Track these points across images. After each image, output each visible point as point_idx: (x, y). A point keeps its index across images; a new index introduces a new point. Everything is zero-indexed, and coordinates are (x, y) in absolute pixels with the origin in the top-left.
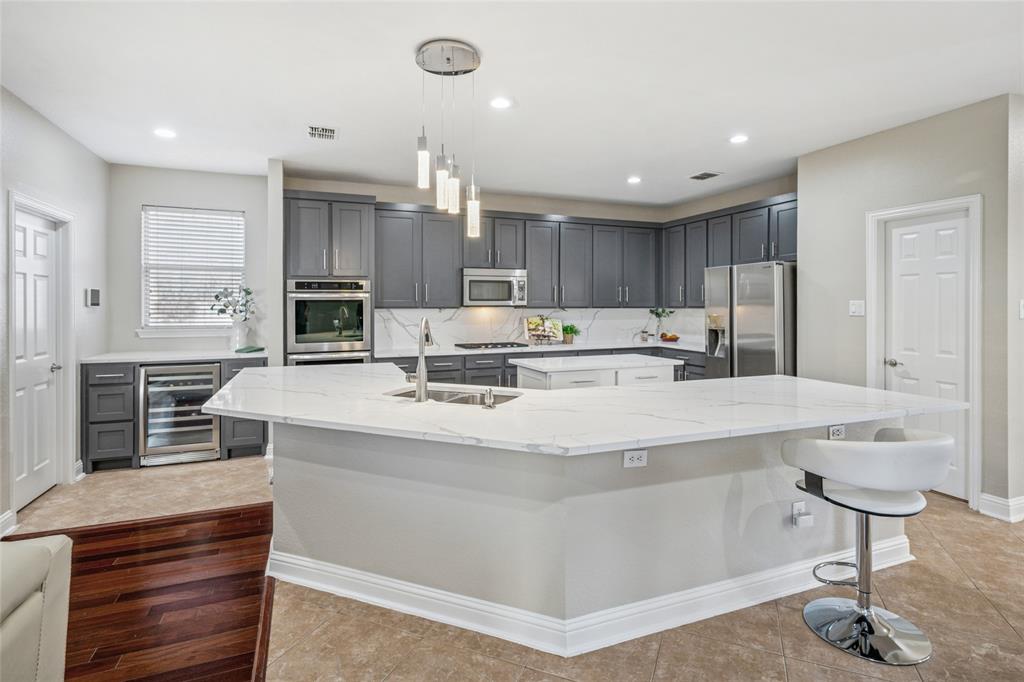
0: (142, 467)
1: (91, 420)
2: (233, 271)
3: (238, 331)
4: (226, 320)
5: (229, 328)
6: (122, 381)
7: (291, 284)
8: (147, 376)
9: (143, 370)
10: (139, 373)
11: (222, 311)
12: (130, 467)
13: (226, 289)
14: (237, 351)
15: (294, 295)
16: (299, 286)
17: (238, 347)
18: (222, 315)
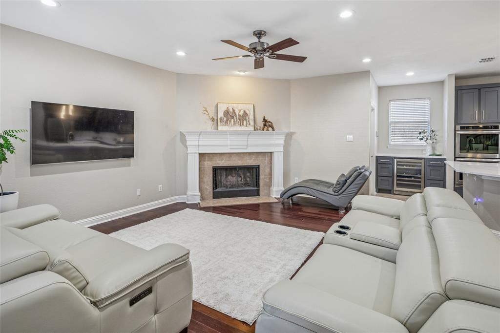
0: (395, 194)
1: (379, 175)
2: (424, 123)
3: (429, 147)
4: (423, 143)
5: (425, 146)
6: (389, 163)
7: (458, 127)
8: (397, 162)
9: (395, 160)
10: (394, 161)
11: (422, 139)
12: (390, 193)
13: (424, 130)
14: (430, 155)
15: (460, 132)
16: (462, 128)
17: (429, 153)
18: (422, 141)
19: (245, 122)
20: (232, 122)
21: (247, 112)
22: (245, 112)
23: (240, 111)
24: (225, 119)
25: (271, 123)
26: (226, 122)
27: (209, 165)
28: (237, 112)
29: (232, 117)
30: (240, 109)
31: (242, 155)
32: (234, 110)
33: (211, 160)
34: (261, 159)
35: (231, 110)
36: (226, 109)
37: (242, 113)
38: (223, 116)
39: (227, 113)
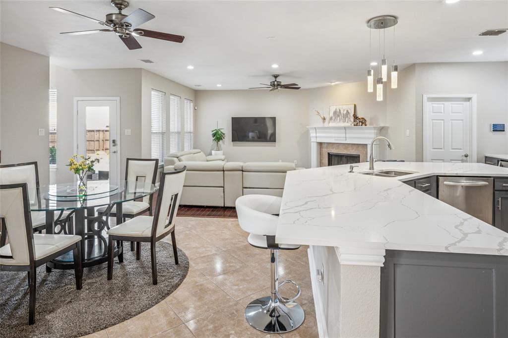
9: (500, 162)
10: (499, 164)
19: (347, 119)
20: (338, 120)
21: (349, 111)
22: (347, 111)
23: (344, 110)
24: (334, 118)
25: (365, 120)
26: (334, 120)
27: (325, 151)
28: (342, 111)
29: (339, 116)
30: (344, 108)
31: (347, 145)
32: (340, 110)
33: (327, 148)
34: (361, 149)
35: (338, 110)
36: (335, 110)
37: (345, 112)
38: (332, 115)
39: (335, 112)
